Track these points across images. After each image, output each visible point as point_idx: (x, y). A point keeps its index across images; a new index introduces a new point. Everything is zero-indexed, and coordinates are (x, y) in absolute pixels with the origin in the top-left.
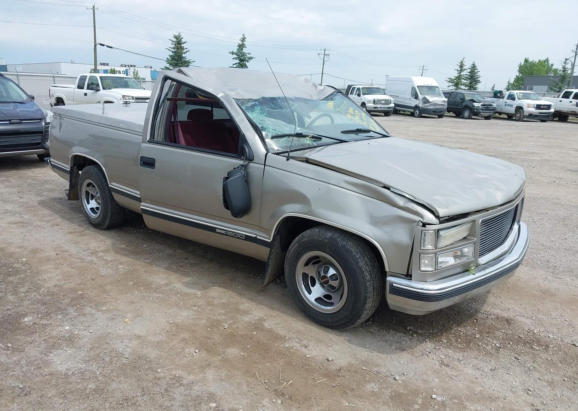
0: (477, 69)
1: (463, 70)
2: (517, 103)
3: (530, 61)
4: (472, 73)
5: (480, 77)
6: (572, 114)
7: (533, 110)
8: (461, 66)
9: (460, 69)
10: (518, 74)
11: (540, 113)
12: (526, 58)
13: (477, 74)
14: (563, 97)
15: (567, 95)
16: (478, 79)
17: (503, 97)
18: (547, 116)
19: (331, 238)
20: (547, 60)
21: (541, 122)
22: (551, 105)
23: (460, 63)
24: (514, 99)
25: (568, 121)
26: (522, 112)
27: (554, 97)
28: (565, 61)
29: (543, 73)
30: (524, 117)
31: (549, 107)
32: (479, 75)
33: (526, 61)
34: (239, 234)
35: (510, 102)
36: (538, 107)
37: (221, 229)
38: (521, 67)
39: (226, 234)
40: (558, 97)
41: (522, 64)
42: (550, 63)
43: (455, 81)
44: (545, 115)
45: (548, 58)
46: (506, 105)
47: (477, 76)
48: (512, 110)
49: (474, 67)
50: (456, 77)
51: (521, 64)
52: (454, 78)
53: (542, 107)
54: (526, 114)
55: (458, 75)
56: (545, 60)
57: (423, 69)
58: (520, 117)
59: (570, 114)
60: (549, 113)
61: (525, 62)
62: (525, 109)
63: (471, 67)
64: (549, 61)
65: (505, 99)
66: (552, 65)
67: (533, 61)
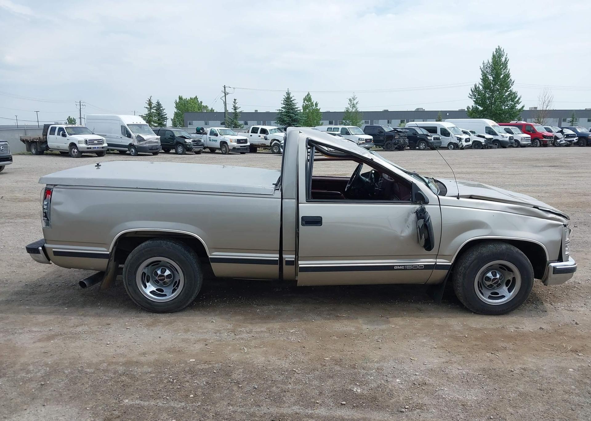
0: (162, 107)
1: (152, 108)
2: (220, 138)
3: (184, 99)
4: (158, 110)
5: (166, 114)
6: (262, 146)
7: (235, 144)
8: (150, 104)
9: (149, 107)
10: (176, 111)
11: (241, 147)
12: (179, 96)
13: (163, 111)
14: (252, 133)
15: (255, 131)
16: (165, 116)
17: (206, 134)
18: (247, 149)
19: (507, 249)
20: (196, 98)
21: (241, 154)
22: (247, 139)
23: (148, 101)
24: (217, 135)
25: (257, 152)
26: (226, 146)
27: (245, 133)
28: (234, 101)
29: (196, 110)
30: (230, 150)
31: (245, 141)
32: (165, 112)
33: (180, 98)
34: (418, 265)
35: (213, 137)
36: (239, 141)
37: (399, 266)
38: (177, 104)
39: (405, 268)
40: (248, 132)
41: (178, 101)
42: (199, 100)
43: (147, 118)
44: (245, 148)
45: (196, 96)
46: (210, 140)
47: (163, 113)
48: (217, 145)
49: (159, 104)
50: (147, 114)
51: (176, 101)
52: (145, 115)
53: (241, 141)
54: (231, 148)
55: (148, 112)
56: (194, 98)
57: (80, 105)
58: (226, 151)
59: (260, 146)
60: (247, 146)
61: (179, 100)
62: (229, 143)
63: (156, 104)
64: (198, 99)
65: (208, 135)
66: (201, 102)
67: (186, 99)
